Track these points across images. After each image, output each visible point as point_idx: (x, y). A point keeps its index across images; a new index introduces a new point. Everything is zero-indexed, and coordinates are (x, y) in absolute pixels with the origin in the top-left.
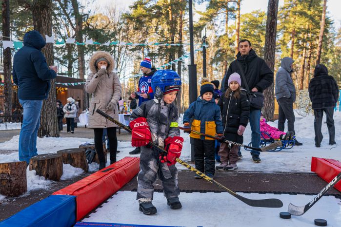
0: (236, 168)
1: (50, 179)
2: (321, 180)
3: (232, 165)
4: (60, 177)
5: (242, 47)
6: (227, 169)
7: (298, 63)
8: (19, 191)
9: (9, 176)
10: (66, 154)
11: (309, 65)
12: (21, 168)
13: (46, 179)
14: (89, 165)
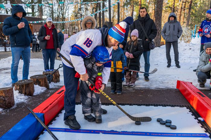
0: (135, 85)
1: (27, 95)
2: (181, 95)
3: (132, 84)
4: (33, 93)
5: (141, 12)
6: (129, 86)
7: (178, 6)
8: (10, 105)
9: (4, 97)
10: (36, 79)
11: (185, 7)
12: (10, 93)
13: (25, 95)
14: (49, 84)
